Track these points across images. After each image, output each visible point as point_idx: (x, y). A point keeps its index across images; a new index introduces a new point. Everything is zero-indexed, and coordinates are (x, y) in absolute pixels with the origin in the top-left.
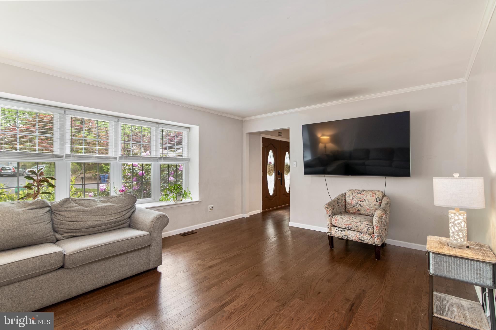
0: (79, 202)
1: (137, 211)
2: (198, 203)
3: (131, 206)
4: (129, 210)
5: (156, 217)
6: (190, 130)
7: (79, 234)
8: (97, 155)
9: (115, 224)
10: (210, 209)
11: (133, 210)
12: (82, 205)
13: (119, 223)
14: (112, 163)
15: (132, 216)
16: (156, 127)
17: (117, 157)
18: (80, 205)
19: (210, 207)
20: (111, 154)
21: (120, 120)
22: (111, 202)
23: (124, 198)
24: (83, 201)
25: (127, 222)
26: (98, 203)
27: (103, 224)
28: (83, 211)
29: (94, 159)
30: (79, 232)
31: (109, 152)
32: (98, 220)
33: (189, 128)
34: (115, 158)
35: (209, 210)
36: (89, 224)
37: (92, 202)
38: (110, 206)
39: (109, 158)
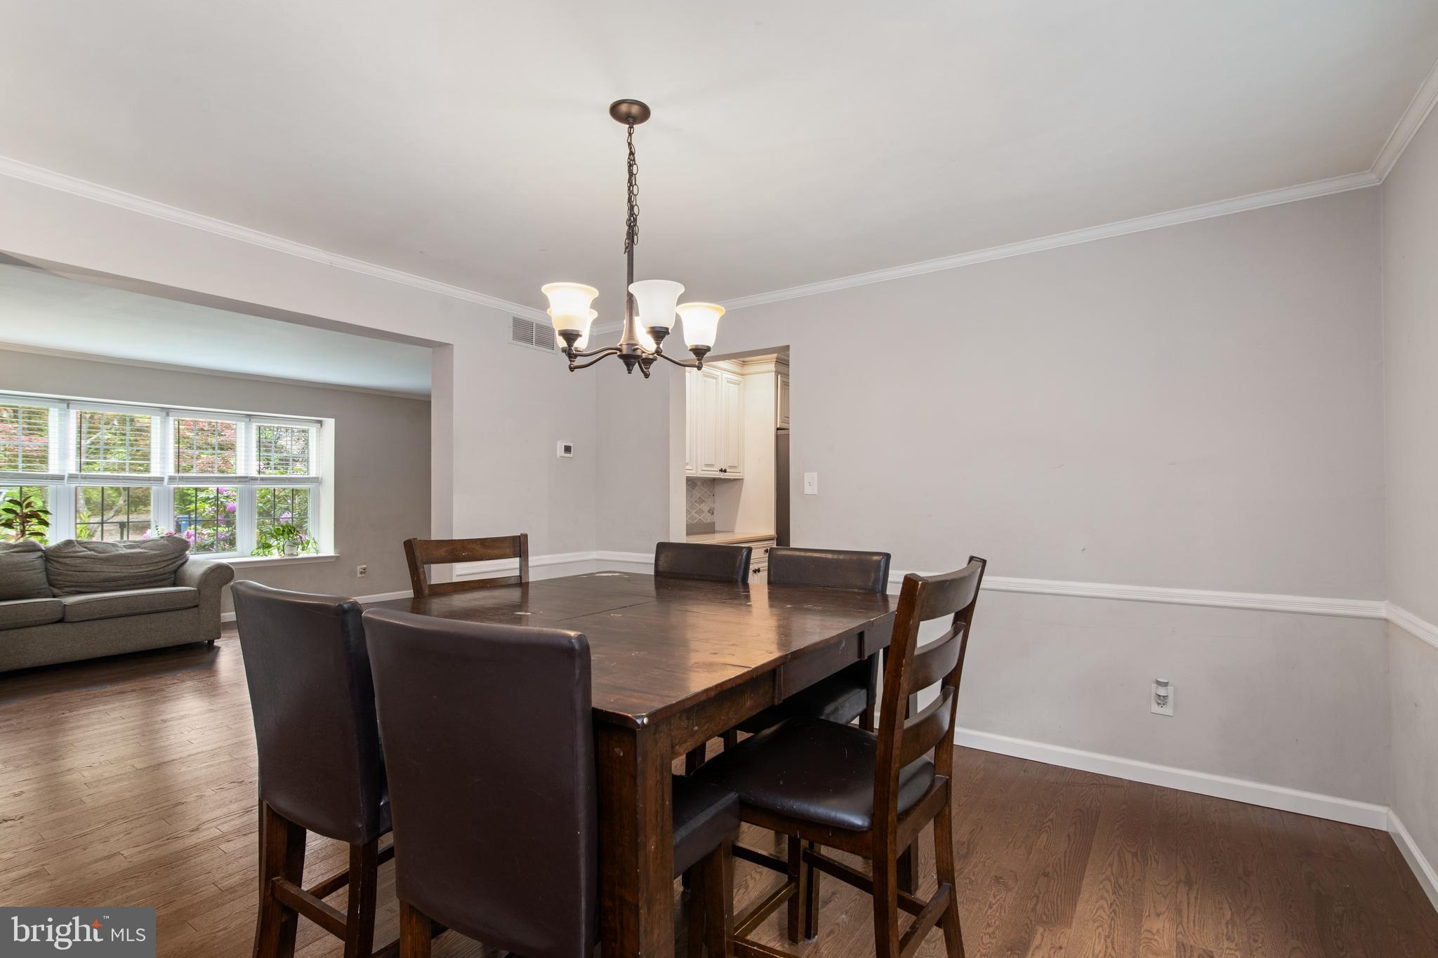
0: (89, 546)
1: (188, 563)
2: (333, 560)
3: (177, 554)
4: (174, 560)
5: (210, 568)
6: (321, 425)
7: (88, 590)
8: (127, 474)
9: (147, 580)
10: (361, 573)
11: (181, 562)
12: (93, 550)
13: (152, 579)
14: (154, 488)
15: (179, 571)
16: (246, 423)
17: (163, 478)
18: (90, 550)
19: (359, 568)
20: (155, 472)
21: (170, 414)
22: (142, 548)
23: (166, 542)
24: (95, 545)
25: (169, 578)
26: (120, 549)
27: (125, 577)
28: (94, 558)
29: (120, 481)
30: (87, 586)
31: (152, 470)
32: (119, 571)
33: (320, 422)
34: (161, 480)
35: (359, 575)
36: (103, 575)
37: (110, 546)
38: (140, 553)
39: (149, 479)
